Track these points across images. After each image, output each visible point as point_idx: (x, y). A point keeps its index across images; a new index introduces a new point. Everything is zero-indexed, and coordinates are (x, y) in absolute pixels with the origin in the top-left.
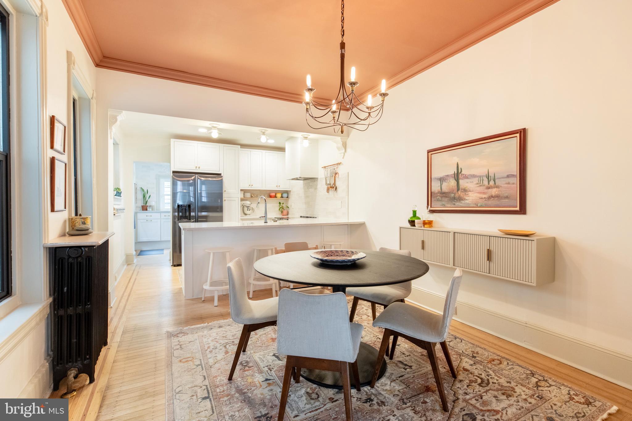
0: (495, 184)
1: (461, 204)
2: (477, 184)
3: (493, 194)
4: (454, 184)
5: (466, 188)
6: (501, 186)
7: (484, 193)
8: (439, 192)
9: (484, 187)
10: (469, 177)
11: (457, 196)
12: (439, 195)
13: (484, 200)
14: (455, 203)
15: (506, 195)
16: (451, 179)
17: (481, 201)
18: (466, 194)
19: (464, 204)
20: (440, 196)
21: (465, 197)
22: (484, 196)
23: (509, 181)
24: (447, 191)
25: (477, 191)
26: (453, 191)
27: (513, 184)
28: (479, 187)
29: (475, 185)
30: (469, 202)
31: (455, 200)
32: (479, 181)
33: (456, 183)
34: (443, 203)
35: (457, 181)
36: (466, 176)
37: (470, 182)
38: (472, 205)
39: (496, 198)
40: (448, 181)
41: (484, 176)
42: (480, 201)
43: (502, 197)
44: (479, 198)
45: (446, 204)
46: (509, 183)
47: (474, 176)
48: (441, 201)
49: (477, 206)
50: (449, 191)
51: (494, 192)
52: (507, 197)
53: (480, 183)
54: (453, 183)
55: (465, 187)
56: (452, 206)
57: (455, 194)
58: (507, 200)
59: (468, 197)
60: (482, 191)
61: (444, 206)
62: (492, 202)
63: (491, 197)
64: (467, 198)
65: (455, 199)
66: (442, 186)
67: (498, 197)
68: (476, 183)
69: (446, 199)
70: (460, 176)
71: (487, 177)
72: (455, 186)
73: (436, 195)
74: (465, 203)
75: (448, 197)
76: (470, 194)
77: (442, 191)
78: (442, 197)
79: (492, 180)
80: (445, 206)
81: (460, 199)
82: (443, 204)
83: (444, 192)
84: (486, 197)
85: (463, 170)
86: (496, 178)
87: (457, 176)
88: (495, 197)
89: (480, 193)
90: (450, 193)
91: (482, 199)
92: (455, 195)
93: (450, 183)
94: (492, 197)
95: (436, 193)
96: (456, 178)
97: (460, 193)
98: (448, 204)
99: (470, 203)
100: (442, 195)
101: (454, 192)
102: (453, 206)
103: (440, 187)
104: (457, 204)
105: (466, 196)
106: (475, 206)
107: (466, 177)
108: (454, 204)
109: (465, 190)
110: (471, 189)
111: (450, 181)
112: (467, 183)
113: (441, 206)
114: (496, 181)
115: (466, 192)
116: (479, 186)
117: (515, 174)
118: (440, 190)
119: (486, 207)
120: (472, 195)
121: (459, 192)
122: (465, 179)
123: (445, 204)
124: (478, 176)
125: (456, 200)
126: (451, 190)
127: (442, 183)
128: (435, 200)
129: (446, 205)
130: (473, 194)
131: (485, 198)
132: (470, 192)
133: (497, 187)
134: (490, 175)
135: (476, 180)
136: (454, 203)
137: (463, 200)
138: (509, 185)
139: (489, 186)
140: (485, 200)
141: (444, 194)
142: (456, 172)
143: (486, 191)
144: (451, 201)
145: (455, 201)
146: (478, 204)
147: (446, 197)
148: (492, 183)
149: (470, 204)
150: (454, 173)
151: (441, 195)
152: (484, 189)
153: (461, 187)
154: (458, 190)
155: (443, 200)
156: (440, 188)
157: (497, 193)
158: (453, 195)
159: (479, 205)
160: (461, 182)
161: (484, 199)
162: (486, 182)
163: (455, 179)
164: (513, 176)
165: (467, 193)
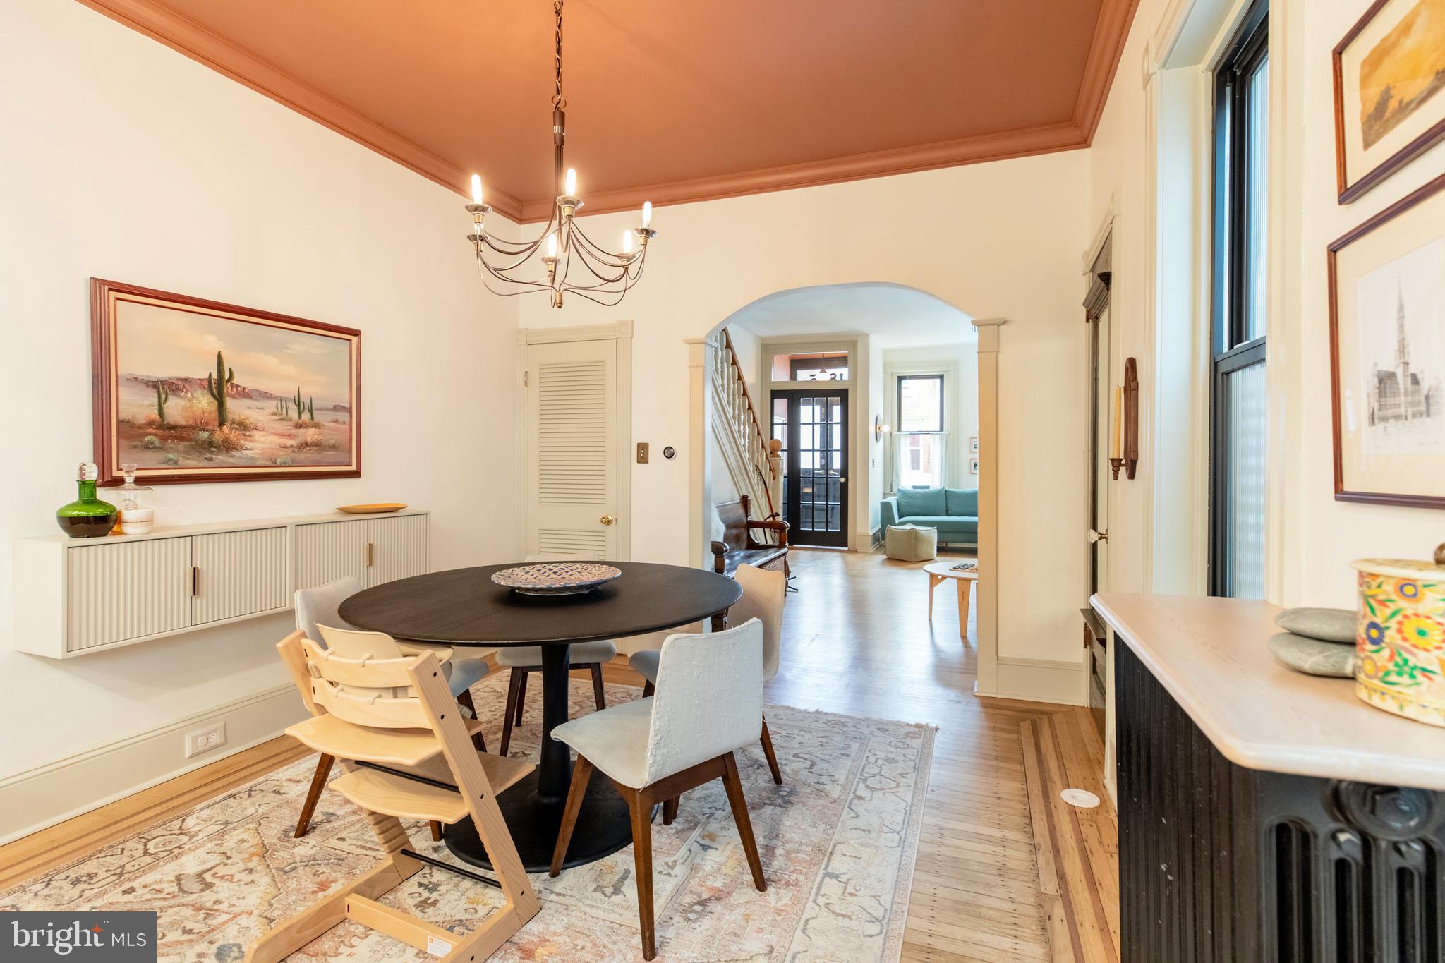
0: (312, 419)
1: (230, 460)
2: (274, 414)
3: (310, 440)
4: (209, 405)
5: (244, 419)
6: (323, 425)
7: (290, 436)
8: (151, 423)
9: (291, 423)
10: (253, 394)
11: (218, 436)
12: (150, 430)
13: (289, 452)
14: (212, 456)
15: (332, 442)
16: (200, 392)
17: (283, 453)
18: (245, 435)
19: (241, 458)
20: (156, 435)
21: (242, 442)
22: (290, 442)
23: (338, 417)
24: (183, 423)
25: (274, 431)
26: (207, 424)
27: (344, 423)
28: (279, 422)
29: (269, 415)
30: (254, 454)
31: (214, 449)
32: (277, 409)
33: (216, 403)
34: (170, 456)
35: (217, 400)
36: (246, 390)
37: (257, 408)
38: (259, 463)
39: (315, 448)
40: (189, 395)
41: (290, 399)
42: (281, 452)
43: (325, 446)
44: (278, 447)
45: (181, 458)
46: (336, 421)
47: (266, 396)
48: (160, 448)
49: (274, 465)
50: (191, 422)
51: (310, 434)
52: (334, 447)
53: (282, 414)
54: (204, 403)
55: (242, 417)
56: (201, 465)
57: (212, 432)
58: (333, 453)
59: (252, 442)
60: (287, 432)
61: (175, 464)
62: (304, 456)
63: (305, 445)
64: (248, 445)
65: (212, 446)
66: (165, 406)
67: (317, 445)
68: (271, 411)
69: (182, 446)
70: (227, 388)
71: (295, 403)
72: (210, 413)
73: (141, 431)
74: (243, 456)
75: (190, 440)
76: (257, 436)
77: (165, 422)
78: (164, 439)
79: (307, 411)
80: (176, 462)
81: (228, 446)
82: (170, 459)
83: (172, 423)
84: (295, 445)
85: (235, 375)
86: (314, 408)
87: (219, 387)
88: (313, 446)
89: (282, 435)
90: (194, 428)
91: (285, 449)
92: (212, 434)
93: (195, 401)
94: (307, 444)
95: (142, 424)
96: (215, 391)
97: (227, 432)
98: (188, 459)
99: (256, 456)
100: (167, 433)
101: (210, 427)
102: (206, 463)
103: (157, 407)
104: (220, 458)
105: (246, 440)
106: (268, 463)
107: (245, 394)
108: (210, 460)
109: (242, 426)
110: (259, 425)
111: (195, 395)
112: (248, 408)
113: (165, 466)
114: (315, 413)
115: (244, 430)
116: (278, 420)
117: (347, 405)
118: (158, 417)
119: (294, 465)
120: (262, 438)
121: (226, 429)
122: (244, 400)
123: (175, 458)
124: (276, 398)
125: (216, 448)
126: (199, 421)
127: (163, 397)
128: (135, 447)
129: (180, 462)
130: (263, 435)
131: (292, 446)
132: (255, 432)
133: (317, 426)
134: (301, 400)
135: (271, 406)
136: (208, 455)
137: (236, 449)
138: (337, 425)
139: (300, 422)
140: (293, 452)
141: (169, 432)
142: (215, 376)
143: (294, 431)
144: (199, 452)
145: (212, 452)
146: (276, 459)
147: (182, 439)
148: (306, 416)
149: (258, 458)
150: (207, 377)
151: (160, 432)
152: (289, 427)
153: (230, 416)
154: (222, 423)
155: (172, 448)
156: (156, 412)
157: (315, 437)
158: (205, 435)
159: (278, 462)
160: (230, 404)
161: (291, 450)
162: (293, 413)
163: (213, 395)
164: (343, 409)
165: (247, 433)
